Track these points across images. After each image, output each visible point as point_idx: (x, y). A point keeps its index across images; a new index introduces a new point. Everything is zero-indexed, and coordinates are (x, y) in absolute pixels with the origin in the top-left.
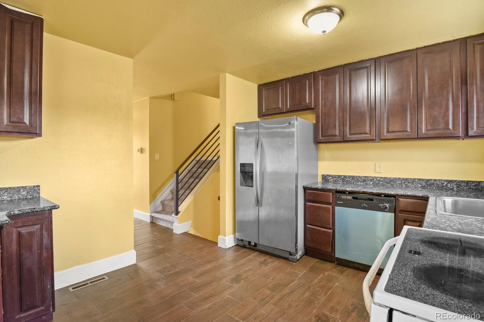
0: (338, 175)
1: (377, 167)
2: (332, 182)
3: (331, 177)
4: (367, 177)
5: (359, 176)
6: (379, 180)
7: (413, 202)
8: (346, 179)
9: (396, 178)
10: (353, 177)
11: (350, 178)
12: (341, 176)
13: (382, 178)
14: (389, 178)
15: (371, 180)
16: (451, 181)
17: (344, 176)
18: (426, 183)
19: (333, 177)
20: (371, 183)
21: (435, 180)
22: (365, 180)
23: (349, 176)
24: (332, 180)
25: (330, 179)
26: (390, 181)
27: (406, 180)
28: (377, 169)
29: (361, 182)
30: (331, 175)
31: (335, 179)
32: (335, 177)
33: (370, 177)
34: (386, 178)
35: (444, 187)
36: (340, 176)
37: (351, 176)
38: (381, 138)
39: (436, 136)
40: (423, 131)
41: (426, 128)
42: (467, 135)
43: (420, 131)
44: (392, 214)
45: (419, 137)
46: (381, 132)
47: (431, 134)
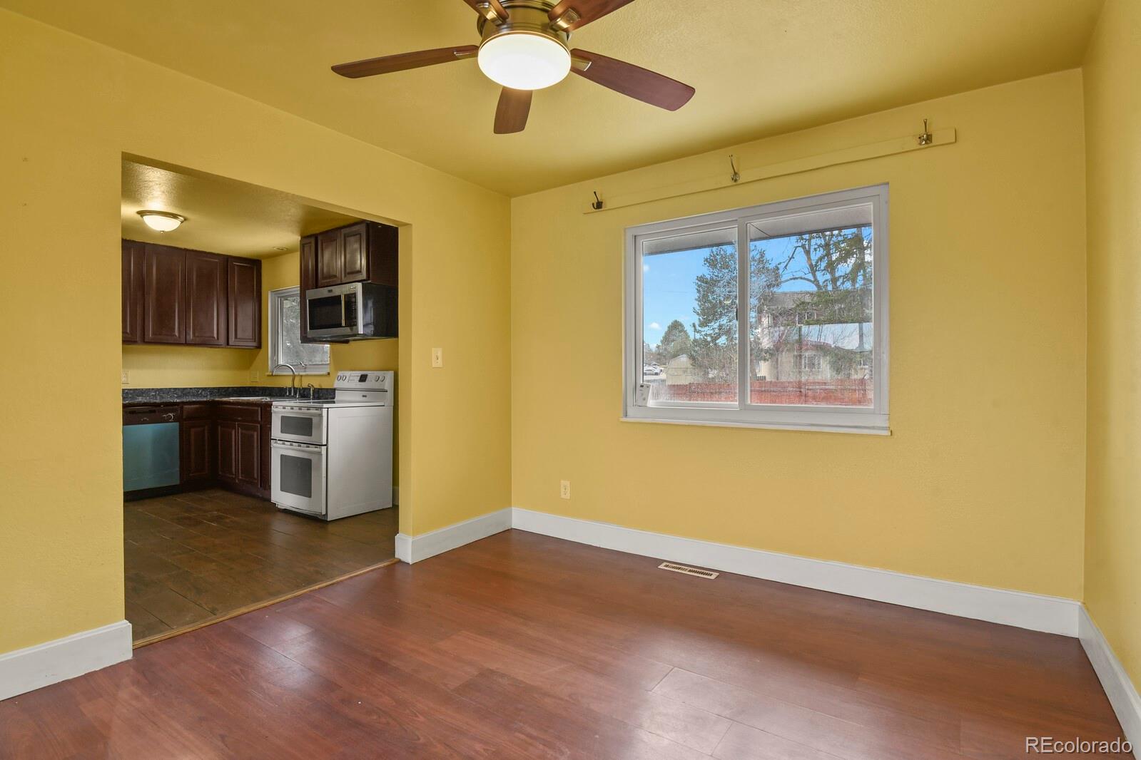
6: (127, 392)
7: (197, 408)
9: (149, 389)
13: (131, 390)
14: (139, 389)
16: (206, 388)
18: (182, 392)
21: (191, 388)
26: (142, 393)
28: (123, 379)
34: (136, 389)
38: (146, 340)
39: (204, 342)
40: (191, 336)
41: (194, 333)
42: (228, 344)
43: (188, 337)
44: (176, 425)
45: (187, 344)
46: (146, 333)
47: (198, 340)
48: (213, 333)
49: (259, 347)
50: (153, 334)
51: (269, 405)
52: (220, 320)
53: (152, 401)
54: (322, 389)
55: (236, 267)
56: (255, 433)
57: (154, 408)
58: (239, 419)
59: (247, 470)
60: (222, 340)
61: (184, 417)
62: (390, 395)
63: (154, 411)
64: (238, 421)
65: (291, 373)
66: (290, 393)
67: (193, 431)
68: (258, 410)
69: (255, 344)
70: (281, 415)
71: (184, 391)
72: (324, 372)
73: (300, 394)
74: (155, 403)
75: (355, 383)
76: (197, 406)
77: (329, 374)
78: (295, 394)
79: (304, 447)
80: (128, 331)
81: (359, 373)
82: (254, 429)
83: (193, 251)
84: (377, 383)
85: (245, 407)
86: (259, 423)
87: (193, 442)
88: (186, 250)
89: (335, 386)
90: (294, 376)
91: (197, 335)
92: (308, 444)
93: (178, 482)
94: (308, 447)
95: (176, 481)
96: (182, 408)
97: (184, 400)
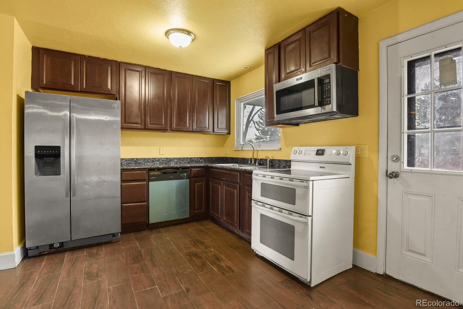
0: (131, 159)
1: (161, 150)
2: (125, 165)
3: (125, 160)
4: (155, 158)
5: (149, 158)
6: (163, 160)
8: (139, 161)
9: (174, 158)
10: (144, 159)
11: (141, 160)
12: (134, 159)
13: (165, 158)
14: (169, 158)
15: (158, 161)
16: (202, 158)
17: (137, 159)
18: (190, 160)
19: (126, 160)
20: (158, 163)
21: (194, 158)
22: (154, 160)
23: (140, 158)
24: (125, 163)
25: (124, 162)
26: (171, 160)
27: (180, 159)
28: (161, 152)
29: (150, 162)
30: (125, 159)
31: (128, 162)
32: (128, 160)
33: (157, 158)
34: (168, 158)
35: (198, 162)
36: (132, 159)
37: (142, 158)
38: (172, 129)
39: (201, 131)
40: (195, 127)
41: (196, 125)
42: (214, 132)
43: (193, 127)
44: (188, 180)
45: (193, 131)
46: (172, 125)
47: (199, 129)
48: (206, 125)
49: (229, 133)
50: (176, 125)
51: (250, 173)
52: (210, 118)
53: (175, 166)
54: (275, 160)
55: (218, 85)
56: (236, 191)
57: (176, 170)
58: (224, 179)
59: (230, 214)
60: (211, 130)
61: (192, 176)
62: (353, 167)
63: (176, 172)
64: (223, 180)
65: (252, 149)
66: (251, 162)
67: (197, 184)
68: (238, 174)
69: (227, 132)
70: (261, 182)
71: (191, 160)
72: (277, 148)
73: (258, 163)
74: (177, 167)
75: (313, 156)
76: (198, 169)
77: (280, 149)
78: (255, 162)
79: (285, 214)
80: (163, 124)
81: (316, 148)
82: (235, 188)
83: (196, 76)
84: (338, 156)
85: (228, 172)
86: (238, 183)
87: (196, 191)
88: (192, 75)
89: (291, 159)
90: (254, 151)
91: (198, 126)
92: (291, 212)
93: (188, 217)
94: (291, 214)
95: (187, 216)
96: (191, 170)
97: (192, 165)
